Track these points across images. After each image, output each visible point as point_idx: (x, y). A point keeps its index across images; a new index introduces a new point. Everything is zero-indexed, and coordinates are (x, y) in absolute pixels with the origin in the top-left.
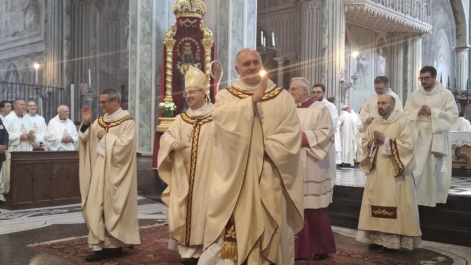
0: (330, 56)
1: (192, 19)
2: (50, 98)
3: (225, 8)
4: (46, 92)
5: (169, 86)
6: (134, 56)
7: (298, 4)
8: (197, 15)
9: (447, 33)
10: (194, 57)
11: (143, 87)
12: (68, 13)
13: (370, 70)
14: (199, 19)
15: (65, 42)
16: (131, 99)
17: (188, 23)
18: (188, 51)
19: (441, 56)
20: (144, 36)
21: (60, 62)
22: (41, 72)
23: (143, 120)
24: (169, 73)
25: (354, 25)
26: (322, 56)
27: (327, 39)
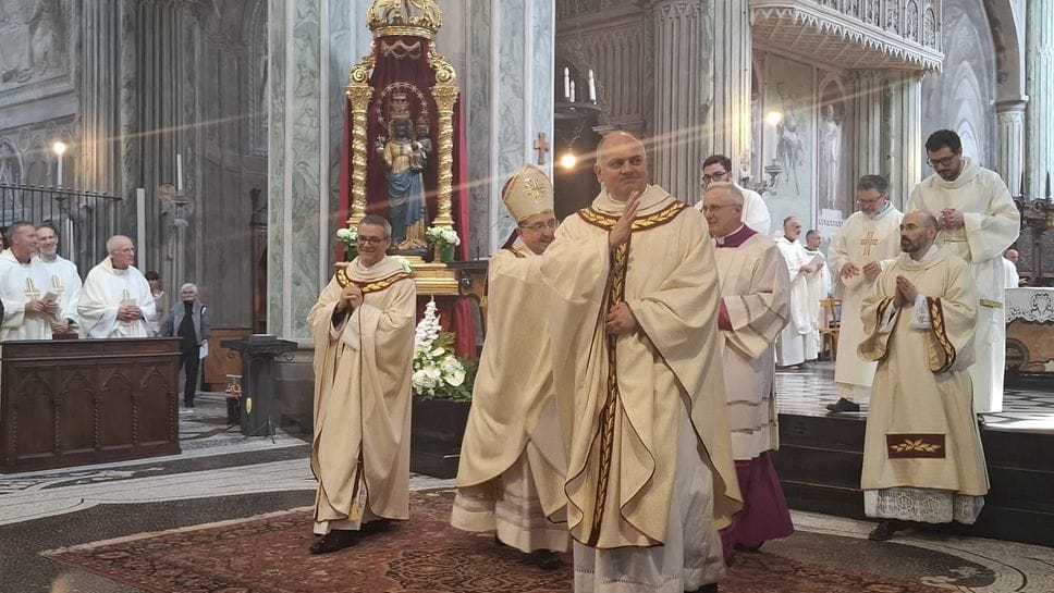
0: (719, 123)
1: (409, 40)
2: (91, 221)
3: (484, 15)
4: (81, 206)
5: (359, 191)
6: (279, 125)
7: (647, 6)
8: (419, 32)
9: (977, 70)
10: (415, 125)
11: (301, 193)
12: (129, 28)
13: (807, 154)
14: (425, 41)
15: (123, 93)
16: (274, 221)
17: (400, 50)
18: (401, 112)
19: (962, 121)
20: (302, 78)
21: (112, 139)
22: (69, 160)
23: (301, 267)
24: (360, 161)
25: (772, 54)
26: (701, 123)
27: (712, 84)
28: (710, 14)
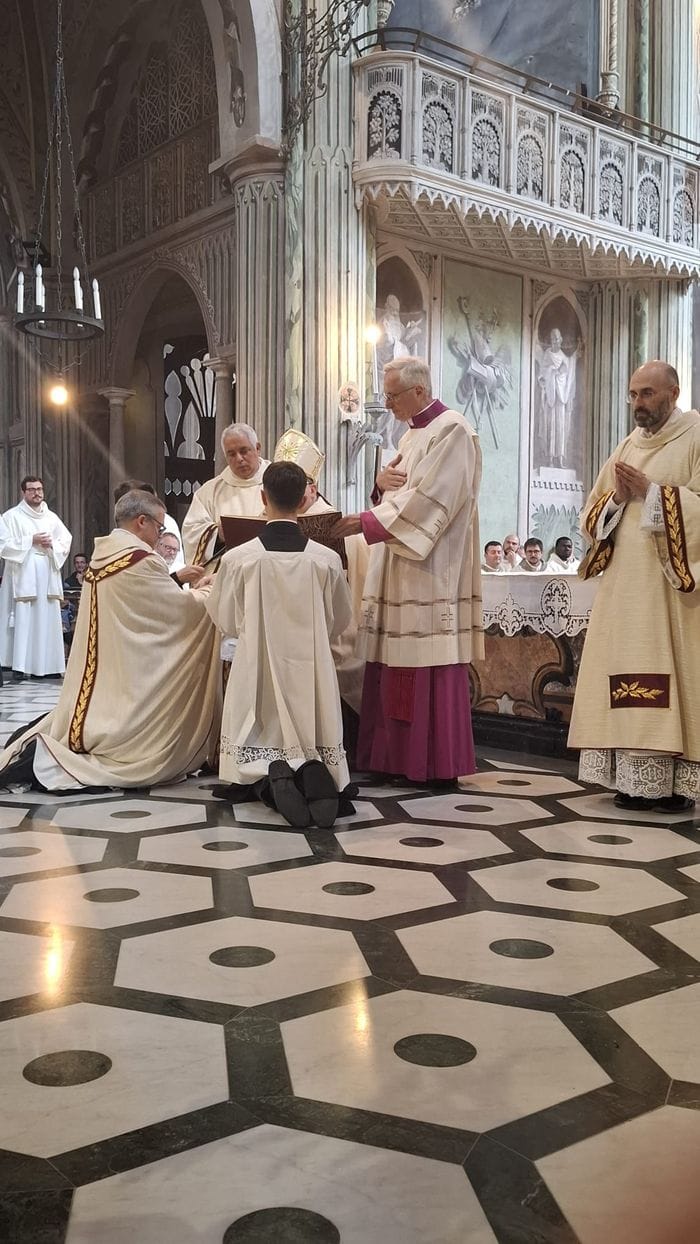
0: (311, 346)
25: (447, 258)
26: (285, 346)
27: (298, 292)
28: (295, 194)
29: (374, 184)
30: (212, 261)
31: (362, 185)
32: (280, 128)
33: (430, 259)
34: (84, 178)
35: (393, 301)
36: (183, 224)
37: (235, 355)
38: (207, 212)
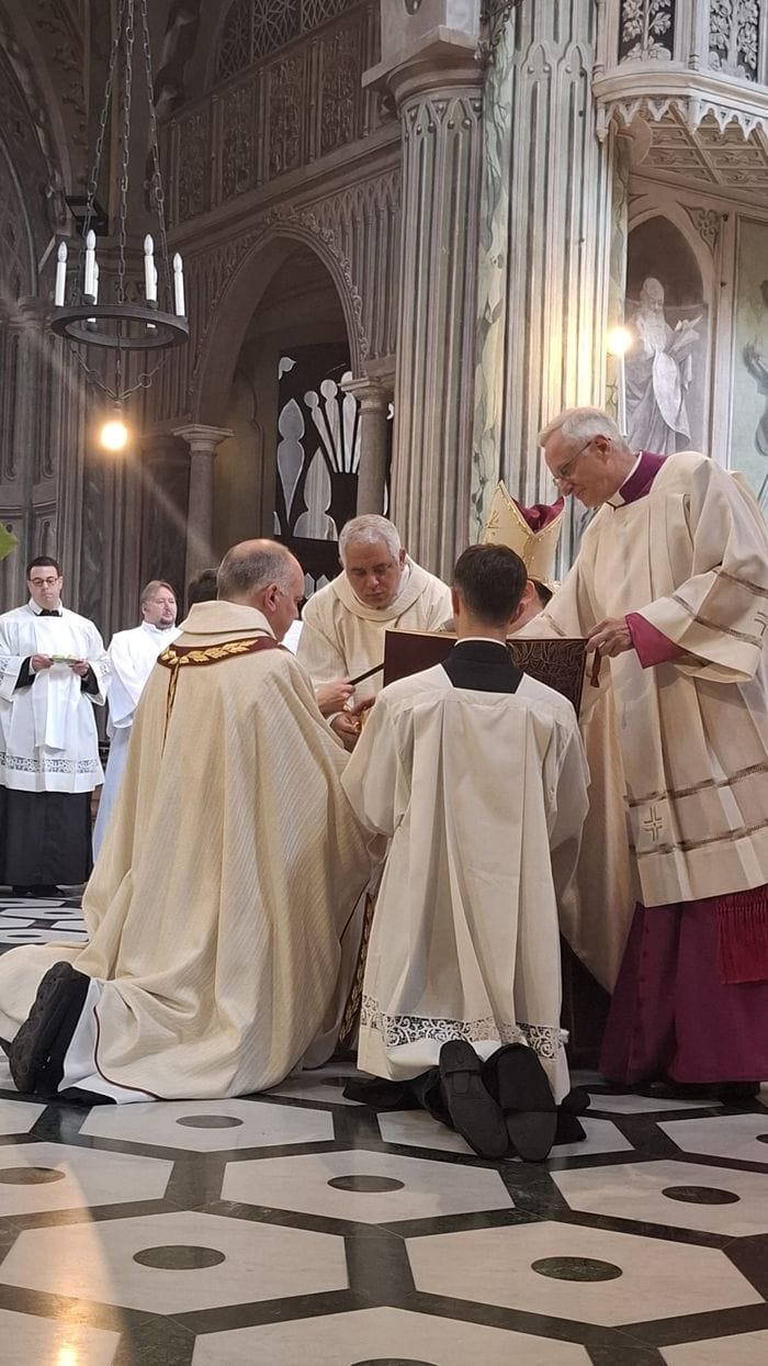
0: (517, 357)
25: (745, 219)
26: (476, 359)
27: (499, 274)
28: (498, 119)
29: (628, 101)
30: (361, 227)
31: (608, 103)
32: (477, 16)
33: (717, 218)
34: (165, 96)
35: (654, 288)
36: (316, 167)
37: (394, 373)
38: (356, 149)
